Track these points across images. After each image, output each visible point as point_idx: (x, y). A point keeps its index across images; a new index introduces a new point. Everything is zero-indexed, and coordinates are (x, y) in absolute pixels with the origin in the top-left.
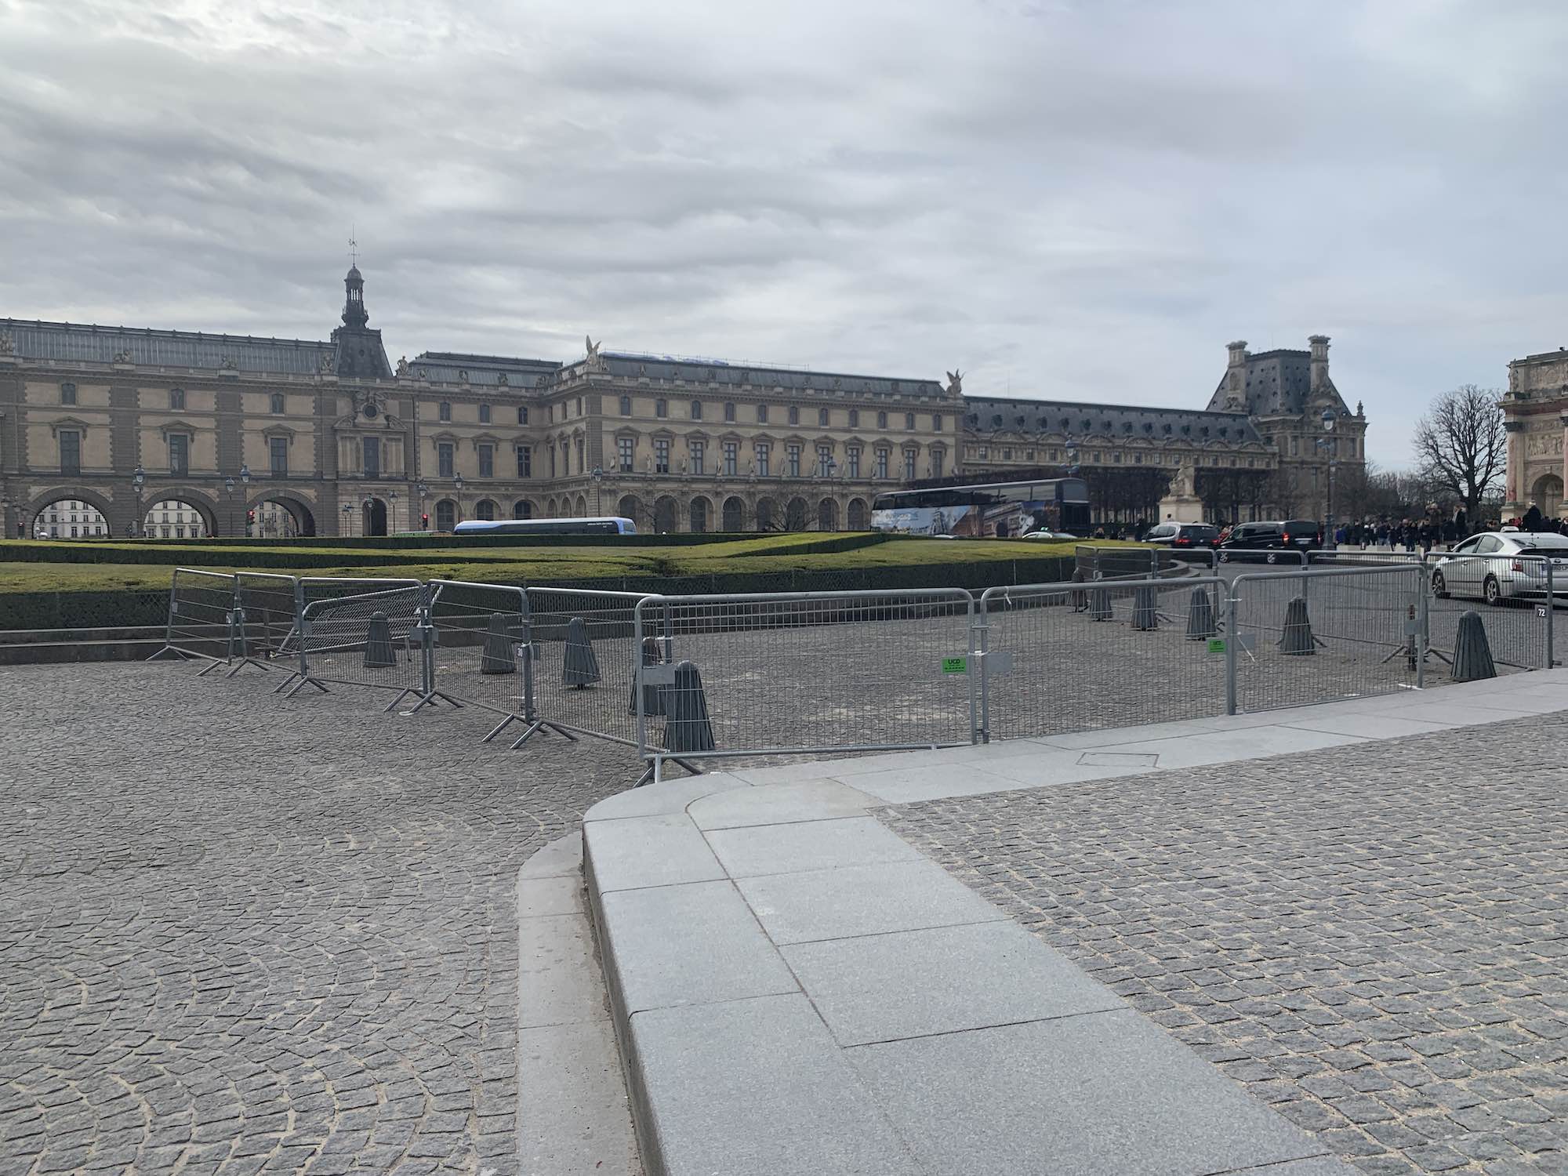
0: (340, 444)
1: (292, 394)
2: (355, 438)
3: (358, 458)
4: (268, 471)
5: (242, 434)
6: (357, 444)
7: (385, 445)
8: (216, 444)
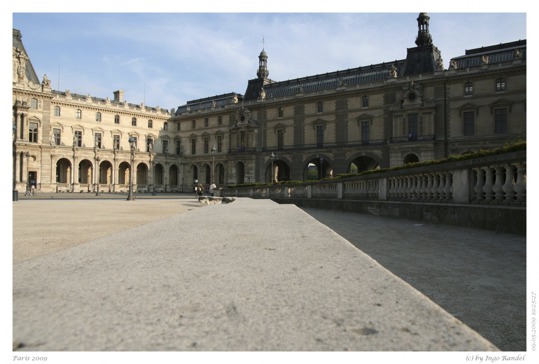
0: (394, 120)
1: (372, 94)
2: (402, 116)
3: (404, 129)
4: (359, 141)
5: (347, 122)
6: (404, 119)
7: (421, 118)
8: (335, 128)
